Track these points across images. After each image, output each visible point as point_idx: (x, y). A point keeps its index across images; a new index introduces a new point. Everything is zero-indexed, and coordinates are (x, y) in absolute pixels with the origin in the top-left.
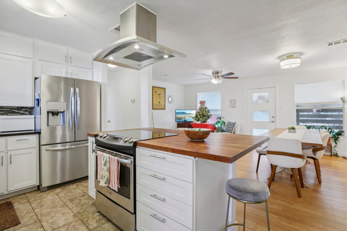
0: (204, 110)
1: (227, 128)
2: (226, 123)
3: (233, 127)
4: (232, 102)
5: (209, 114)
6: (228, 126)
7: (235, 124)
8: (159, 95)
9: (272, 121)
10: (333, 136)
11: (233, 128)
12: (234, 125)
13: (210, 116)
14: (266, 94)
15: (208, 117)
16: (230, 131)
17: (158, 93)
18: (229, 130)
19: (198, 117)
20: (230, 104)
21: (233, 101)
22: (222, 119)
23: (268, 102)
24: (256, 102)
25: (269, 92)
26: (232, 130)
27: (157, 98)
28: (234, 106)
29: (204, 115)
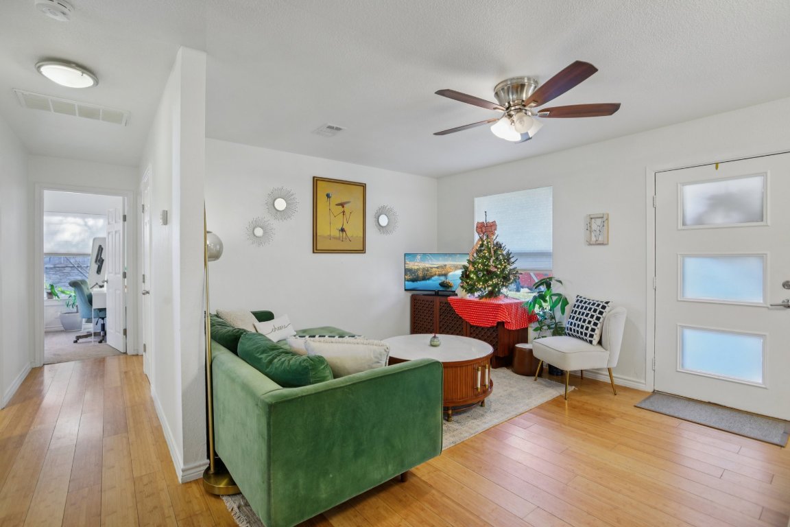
0: (490, 253)
1: (574, 321)
2: (572, 301)
3: (598, 319)
4: (596, 225)
5: (509, 267)
6: (576, 316)
7: (604, 307)
8: (342, 205)
11: (595, 324)
12: (601, 313)
13: (512, 277)
14: (750, 185)
15: (506, 278)
16: (583, 336)
17: (336, 199)
18: (580, 330)
19: (472, 279)
20: (588, 232)
21: (599, 221)
22: (556, 288)
23: (761, 219)
24: (699, 221)
25: (764, 174)
26: (593, 330)
27: (332, 217)
28: (601, 239)
29: (489, 272)
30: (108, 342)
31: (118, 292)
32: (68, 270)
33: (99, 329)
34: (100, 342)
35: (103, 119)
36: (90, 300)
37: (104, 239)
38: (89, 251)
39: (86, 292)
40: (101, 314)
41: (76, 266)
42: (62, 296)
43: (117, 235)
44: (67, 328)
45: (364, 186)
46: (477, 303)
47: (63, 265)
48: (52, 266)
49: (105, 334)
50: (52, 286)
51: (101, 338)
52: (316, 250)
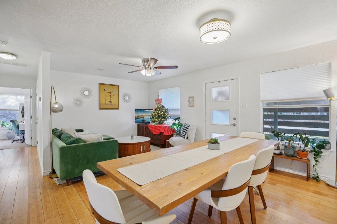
2: (183, 125)
7: (189, 127)
8: (110, 93)
9: (233, 124)
10: (313, 149)
11: (186, 132)
12: (188, 129)
14: (226, 89)
15: (165, 118)
16: (183, 136)
17: (107, 91)
20: (189, 102)
21: (192, 99)
23: (229, 99)
24: (216, 99)
25: (229, 86)
26: (185, 134)
27: (106, 97)
28: (192, 105)
29: (159, 116)
30: (25, 142)
31: (29, 124)
32: (10, 116)
33: (22, 138)
34: (22, 142)
35: (21, 66)
36: (18, 127)
37: (24, 104)
38: (18, 109)
39: (17, 124)
40: (23, 132)
41: (13, 114)
42: (7, 126)
43: (28, 103)
44: (9, 138)
45: (118, 86)
46: (155, 126)
47: (8, 114)
48: (3, 115)
49: (24, 139)
50: (3, 122)
51: (23, 141)
52: (100, 108)
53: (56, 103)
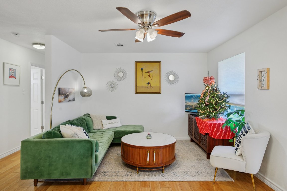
8: (149, 72)
12: (244, 135)
21: (263, 74)
45: (160, 63)
46: (201, 121)
52: (136, 92)
53: (85, 87)
